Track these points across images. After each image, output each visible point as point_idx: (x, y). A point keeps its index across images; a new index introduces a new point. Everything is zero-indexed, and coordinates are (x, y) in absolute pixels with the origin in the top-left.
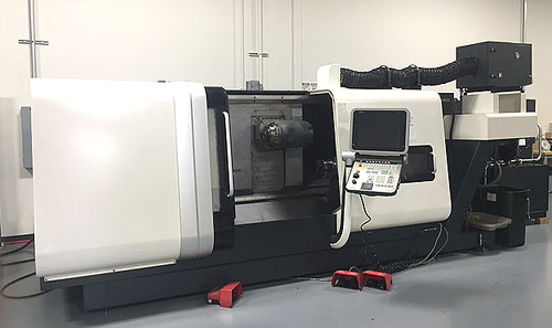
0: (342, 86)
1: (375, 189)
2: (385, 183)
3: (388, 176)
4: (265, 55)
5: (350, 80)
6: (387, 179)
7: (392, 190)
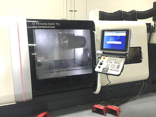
0: (100, 19)
1: (109, 72)
2: (115, 69)
3: (117, 64)
4: (75, 11)
5: (104, 16)
6: (116, 66)
7: (118, 73)
